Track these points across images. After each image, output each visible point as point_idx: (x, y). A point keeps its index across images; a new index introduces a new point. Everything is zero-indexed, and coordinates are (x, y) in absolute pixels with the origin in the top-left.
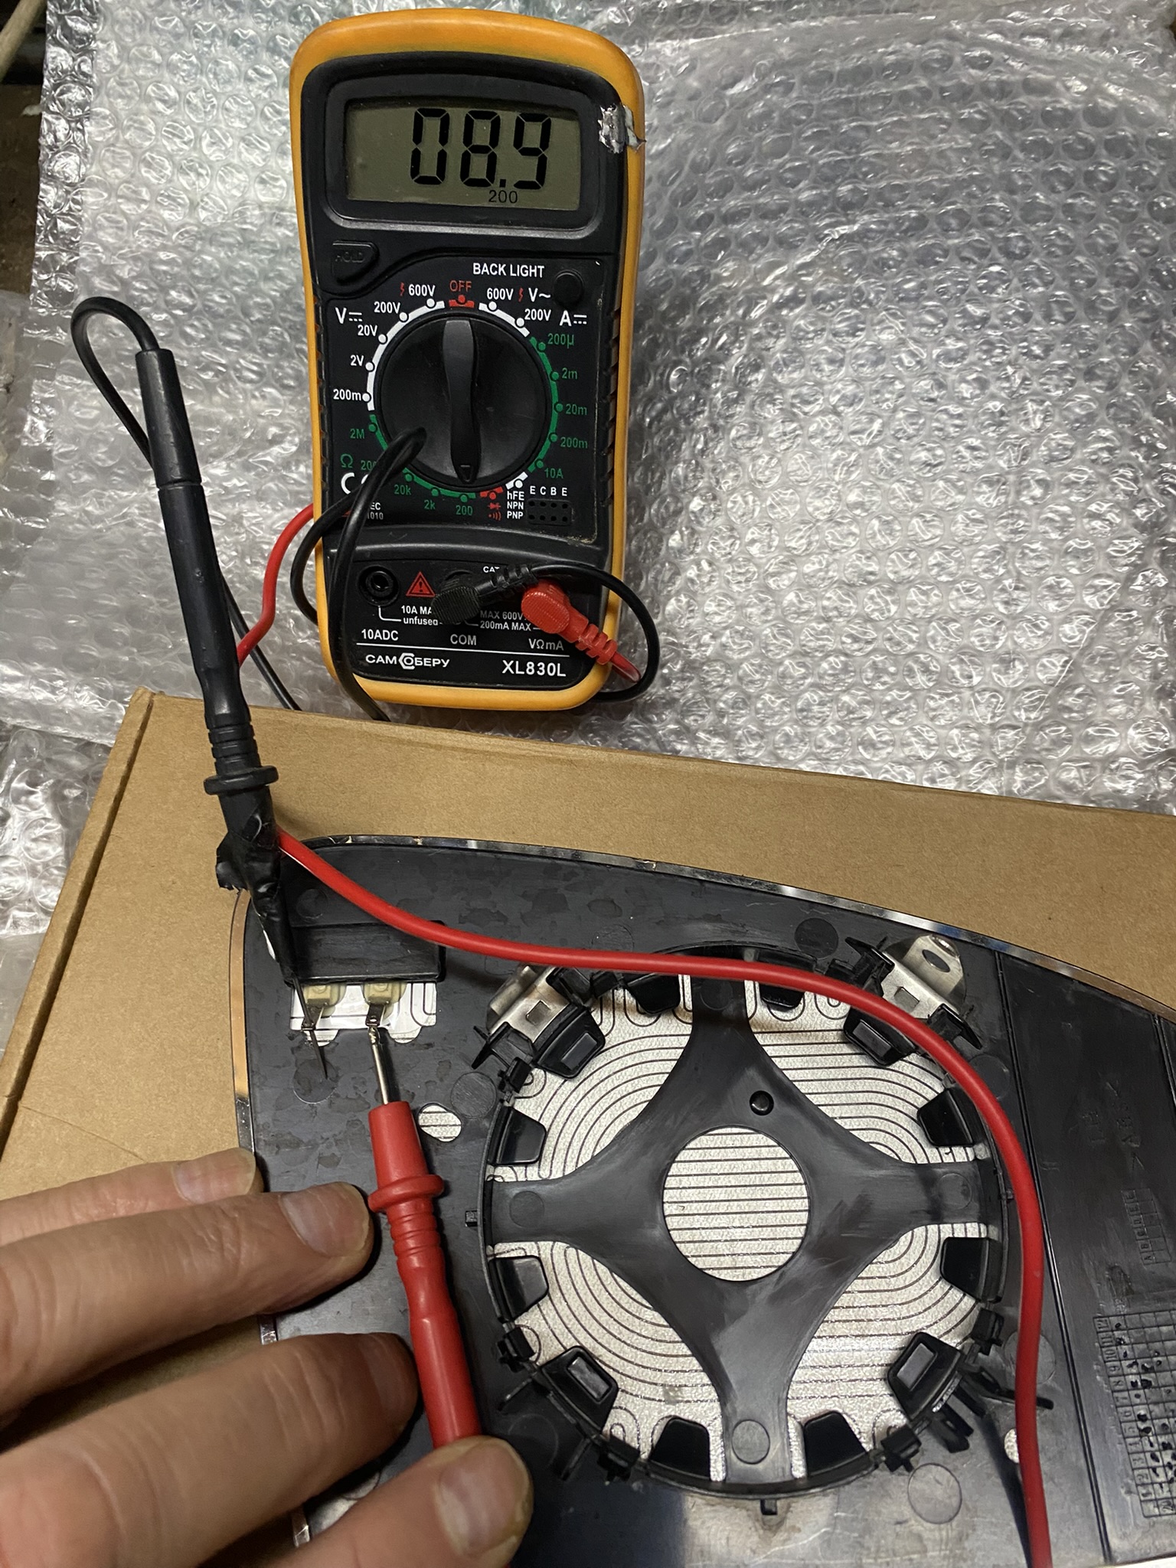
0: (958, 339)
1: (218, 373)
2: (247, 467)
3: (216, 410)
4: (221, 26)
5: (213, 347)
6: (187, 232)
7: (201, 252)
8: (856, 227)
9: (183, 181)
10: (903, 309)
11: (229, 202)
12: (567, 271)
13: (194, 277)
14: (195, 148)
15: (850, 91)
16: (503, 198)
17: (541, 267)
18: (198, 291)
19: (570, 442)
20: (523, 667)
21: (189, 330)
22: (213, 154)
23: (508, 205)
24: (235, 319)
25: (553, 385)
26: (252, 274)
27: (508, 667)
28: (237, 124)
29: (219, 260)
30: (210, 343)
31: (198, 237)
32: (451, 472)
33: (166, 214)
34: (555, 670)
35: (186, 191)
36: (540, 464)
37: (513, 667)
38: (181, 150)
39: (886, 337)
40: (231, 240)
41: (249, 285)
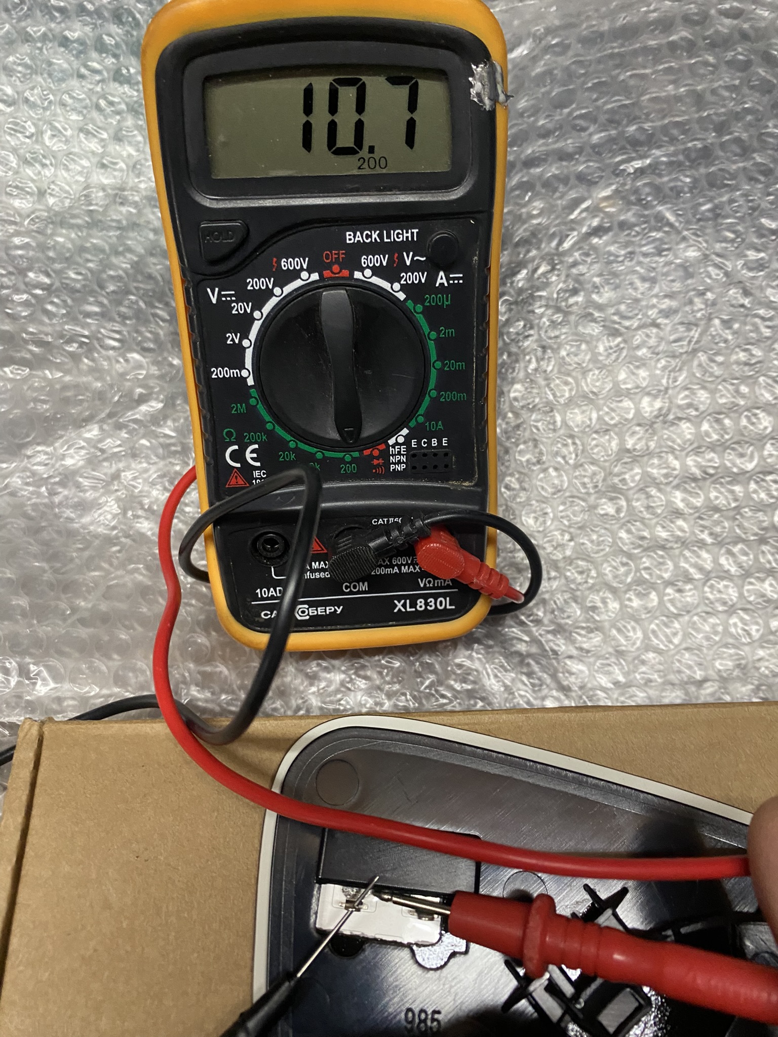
0: (758, 250)
1: (82, 344)
2: (119, 427)
3: (85, 379)
4: (51, 30)
5: (74, 320)
6: (37, 217)
7: (52, 235)
8: (648, 161)
9: (29, 172)
10: (702, 229)
11: (74, 187)
12: (441, 232)
13: (49, 258)
14: (37, 141)
15: (622, 45)
16: (372, 165)
17: (415, 231)
18: (54, 271)
19: (448, 396)
20: (413, 605)
21: (49, 307)
22: (55, 145)
23: (378, 171)
24: (92, 293)
25: (432, 345)
26: (102, 251)
27: (399, 606)
28: (74, 117)
29: (72, 241)
30: (71, 317)
31: (50, 221)
32: (334, 435)
33: (17, 203)
34: (445, 603)
35: (33, 181)
36: (421, 419)
37: (404, 606)
38: (25, 143)
39: (692, 254)
40: (79, 221)
41: (101, 261)
